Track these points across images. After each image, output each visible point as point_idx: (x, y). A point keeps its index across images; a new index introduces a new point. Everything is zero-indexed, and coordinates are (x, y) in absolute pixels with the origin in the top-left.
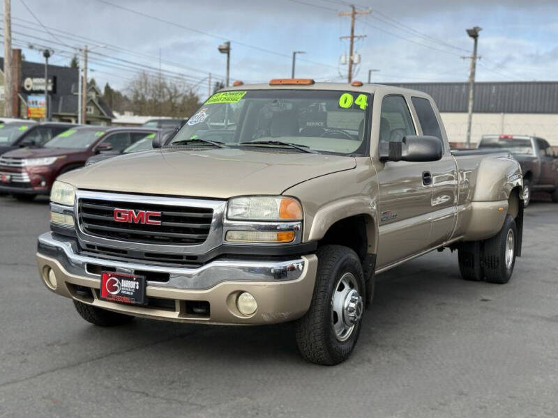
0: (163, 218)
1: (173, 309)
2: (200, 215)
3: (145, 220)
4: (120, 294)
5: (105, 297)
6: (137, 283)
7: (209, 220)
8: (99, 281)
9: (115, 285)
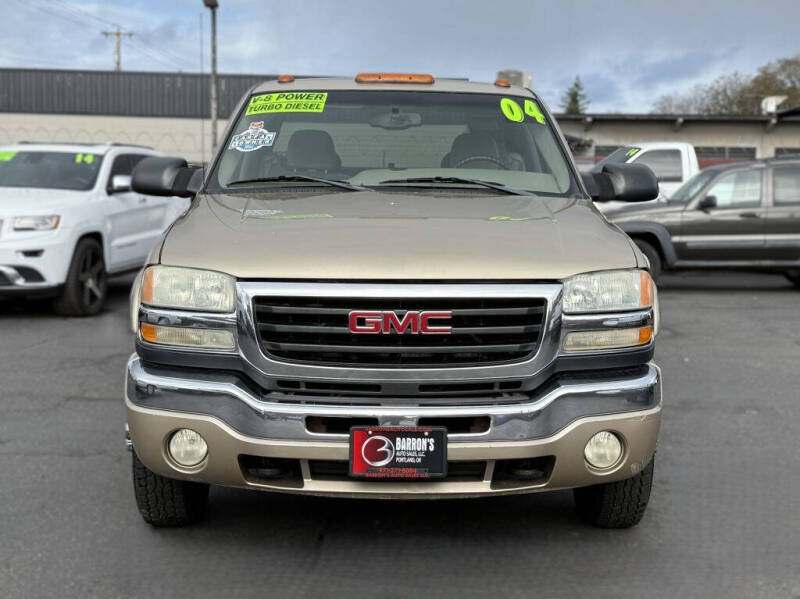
0: (455, 321)
1: (479, 477)
2: (523, 311)
3: (419, 327)
4: (393, 464)
5: (360, 474)
6: (432, 441)
7: (538, 318)
8: (347, 446)
9: (383, 449)
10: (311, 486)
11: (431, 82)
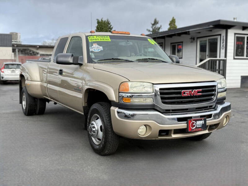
0: (202, 92)
3: (196, 94)
5: (190, 131)
8: (186, 124)
9: (194, 124)
10: (174, 136)
11: (129, 34)
